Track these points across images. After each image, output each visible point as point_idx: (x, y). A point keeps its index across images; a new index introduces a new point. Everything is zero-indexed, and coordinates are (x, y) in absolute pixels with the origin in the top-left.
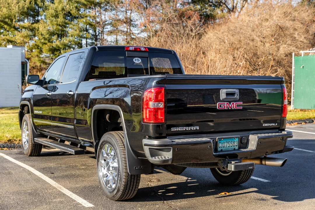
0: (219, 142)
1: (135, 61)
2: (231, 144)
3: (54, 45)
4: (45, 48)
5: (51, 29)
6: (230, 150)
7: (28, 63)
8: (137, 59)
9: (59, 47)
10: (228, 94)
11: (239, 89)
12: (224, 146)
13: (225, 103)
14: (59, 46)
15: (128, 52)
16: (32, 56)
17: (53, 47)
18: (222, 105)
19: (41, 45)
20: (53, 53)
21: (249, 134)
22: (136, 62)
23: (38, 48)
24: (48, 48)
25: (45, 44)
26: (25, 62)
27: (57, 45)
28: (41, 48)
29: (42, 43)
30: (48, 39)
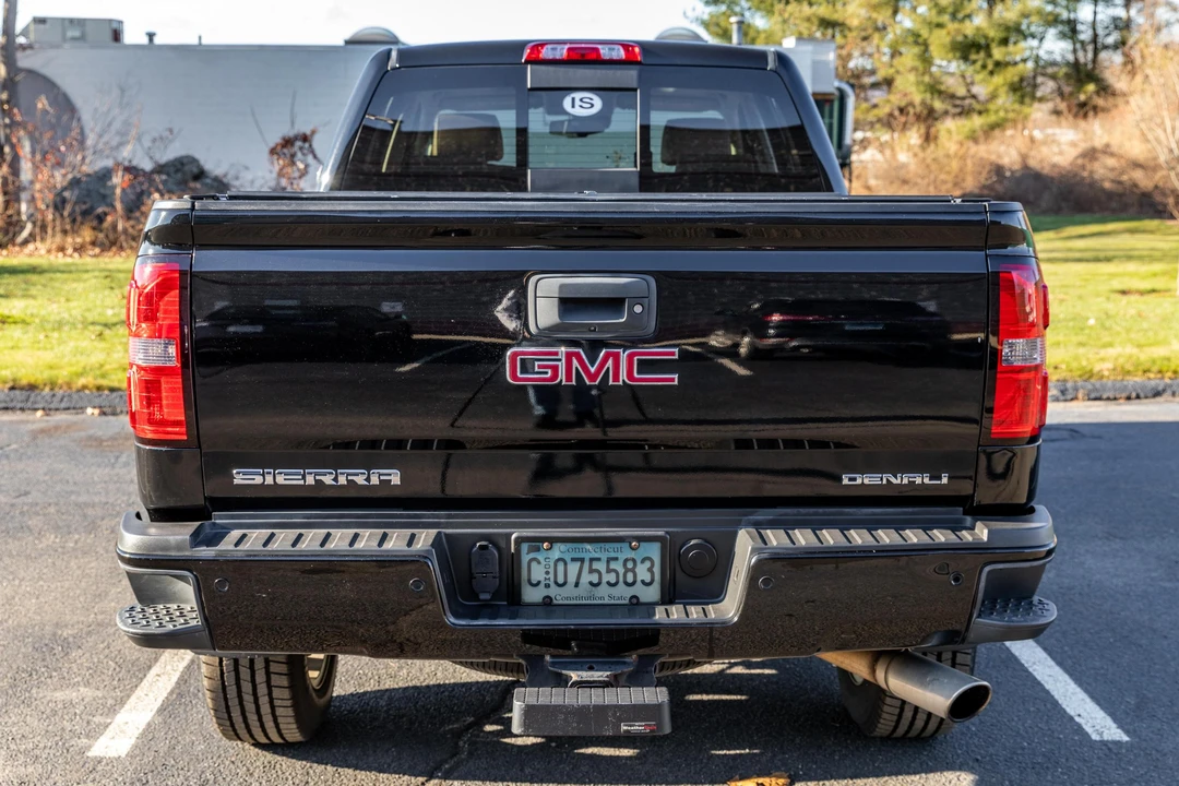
0: (525, 558)
1: (573, 106)
2: (609, 571)
3: (969, 28)
4: (939, 40)
6: (606, 601)
7: (848, 96)
8: (581, 100)
9: (986, 37)
10: (568, 304)
11: (658, 275)
12: (561, 580)
13: (556, 354)
14: (987, 31)
15: (536, 67)
16: (898, 72)
17: (966, 37)
18: (537, 363)
19: (924, 33)
20: (965, 58)
21: (738, 524)
22: (578, 111)
23: (916, 43)
24: (947, 40)
25: (940, 26)
26: (837, 93)
27: (978, 29)
28: (925, 40)
29: (930, 23)
30: (950, 10)
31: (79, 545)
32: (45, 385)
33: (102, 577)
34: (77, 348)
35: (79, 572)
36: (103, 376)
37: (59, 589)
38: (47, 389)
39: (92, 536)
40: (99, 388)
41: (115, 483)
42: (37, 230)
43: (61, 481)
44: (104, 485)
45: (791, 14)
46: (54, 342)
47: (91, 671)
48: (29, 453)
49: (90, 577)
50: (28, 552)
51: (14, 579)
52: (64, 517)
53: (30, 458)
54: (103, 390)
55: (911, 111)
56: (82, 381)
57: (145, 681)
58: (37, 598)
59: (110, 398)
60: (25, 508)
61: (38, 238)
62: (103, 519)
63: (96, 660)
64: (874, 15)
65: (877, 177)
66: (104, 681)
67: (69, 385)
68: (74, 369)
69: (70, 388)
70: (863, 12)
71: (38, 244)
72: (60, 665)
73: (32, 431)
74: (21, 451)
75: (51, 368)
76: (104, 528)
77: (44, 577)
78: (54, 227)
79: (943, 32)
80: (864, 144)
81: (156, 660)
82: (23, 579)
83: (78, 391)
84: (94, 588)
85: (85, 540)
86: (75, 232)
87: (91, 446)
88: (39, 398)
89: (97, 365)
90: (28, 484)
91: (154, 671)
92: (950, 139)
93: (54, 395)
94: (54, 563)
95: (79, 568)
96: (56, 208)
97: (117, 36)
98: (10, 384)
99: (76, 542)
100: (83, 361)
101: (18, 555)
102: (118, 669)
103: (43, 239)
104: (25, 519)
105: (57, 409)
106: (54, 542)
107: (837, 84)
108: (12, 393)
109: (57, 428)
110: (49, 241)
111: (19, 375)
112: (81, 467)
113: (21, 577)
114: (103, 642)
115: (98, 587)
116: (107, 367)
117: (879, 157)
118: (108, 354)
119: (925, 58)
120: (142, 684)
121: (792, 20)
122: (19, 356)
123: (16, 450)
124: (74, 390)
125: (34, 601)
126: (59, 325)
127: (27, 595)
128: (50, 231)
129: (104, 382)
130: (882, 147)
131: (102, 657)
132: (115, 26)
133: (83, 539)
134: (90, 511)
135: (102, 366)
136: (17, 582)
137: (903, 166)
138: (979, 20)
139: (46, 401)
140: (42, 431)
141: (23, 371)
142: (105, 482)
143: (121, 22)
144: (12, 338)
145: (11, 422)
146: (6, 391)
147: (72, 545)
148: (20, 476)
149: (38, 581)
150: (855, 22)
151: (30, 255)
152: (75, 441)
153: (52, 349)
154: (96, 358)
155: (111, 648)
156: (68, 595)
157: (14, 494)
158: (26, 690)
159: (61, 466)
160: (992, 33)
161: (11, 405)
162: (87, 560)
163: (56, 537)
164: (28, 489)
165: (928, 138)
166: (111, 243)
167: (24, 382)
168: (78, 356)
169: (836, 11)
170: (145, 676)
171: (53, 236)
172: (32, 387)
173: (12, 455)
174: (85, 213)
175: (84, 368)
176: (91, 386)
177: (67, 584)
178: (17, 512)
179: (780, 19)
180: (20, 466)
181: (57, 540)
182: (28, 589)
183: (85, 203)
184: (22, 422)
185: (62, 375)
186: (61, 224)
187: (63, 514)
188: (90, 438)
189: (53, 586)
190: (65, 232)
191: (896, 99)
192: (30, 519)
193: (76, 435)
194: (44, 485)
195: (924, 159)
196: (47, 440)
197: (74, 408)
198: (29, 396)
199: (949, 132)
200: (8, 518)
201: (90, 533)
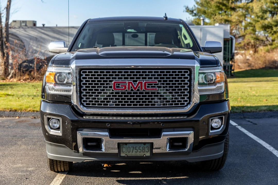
3: (266, 22)
4: (258, 26)
5: (265, 7)
7: (234, 40)
9: (271, 24)
16: (246, 34)
17: (265, 24)
19: (254, 23)
20: (265, 30)
23: (252, 26)
24: (260, 25)
25: (258, 21)
26: (230, 38)
27: (269, 22)
28: (254, 25)
29: (255, 21)
30: (261, 17)
31: (32, 148)
32: (19, 110)
33: (38, 156)
34: (27, 101)
35: (32, 155)
36: (34, 108)
37: (27, 159)
38: (20, 111)
39: (35, 146)
40: (34, 111)
41: (40, 134)
42: (14, 75)
43: (25, 133)
44: (37, 134)
45: (216, 18)
46: (21, 100)
47: (38, 179)
48: (16, 127)
49: (35, 156)
50: (18, 150)
51: (14, 156)
52: (27, 141)
53: (16, 128)
54: (35, 111)
55: (250, 44)
56: (29, 109)
57: (53, 181)
58: (21, 161)
59: (36, 113)
60: (16, 139)
61: (14, 77)
62: (37, 142)
63: (39, 176)
64: (239, 18)
65: (241, 63)
66: (41, 181)
67: (25, 110)
68: (27, 106)
69: (26, 111)
70: (237, 18)
71: (14, 79)
72: (29, 177)
73: (16, 122)
74: (14, 126)
75: (21, 106)
76: (38, 144)
77: (23, 156)
78: (18, 74)
79: (259, 23)
80: (237, 54)
81: (56, 176)
82: (17, 156)
83: (28, 112)
84: (37, 158)
85: (33, 147)
86: (24, 75)
87: (32, 125)
88: (18, 113)
89: (33, 105)
90: (16, 134)
91: (55, 179)
92: (262, 52)
93: (21, 113)
94: (25, 152)
95: (32, 154)
96: (19, 69)
97: (35, 24)
98: (10, 110)
99: (31, 147)
100: (29, 104)
101: (15, 150)
102: (45, 178)
103: (15, 78)
104: (16, 142)
105: (22, 117)
106: (25, 147)
107: (230, 36)
108: (10, 112)
109: (22, 121)
110: (16, 78)
111: (12, 107)
112: (30, 130)
113: (16, 155)
114: (40, 172)
115: (38, 158)
116: (36, 106)
117: (241, 57)
118: (36, 102)
119: (254, 30)
120: (52, 182)
121: (216, 20)
122: (12, 103)
123: (12, 126)
124: (27, 111)
125: (20, 161)
126: (22, 96)
127: (18, 160)
128: (17, 75)
129: (35, 109)
130: (242, 55)
131: (40, 175)
132: (34, 22)
133: (32, 147)
134: (34, 140)
135: (34, 105)
136: (15, 157)
137: (248, 60)
138: (269, 20)
139: (19, 114)
140: (19, 122)
141: (13, 106)
142: (37, 133)
143: (36, 22)
144: (10, 99)
145: (10, 120)
146: (9, 111)
147: (30, 148)
148: (14, 132)
149: (21, 157)
150: (234, 20)
151: (12, 82)
152: (28, 124)
153: (20, 101)
154: (32, 104)
155: (43, 173)
156: (30, 160)
157: (12, 136)
158: (20, 183)
159: (25, 130)
160: (273, 23)
161: (10, 115)
162: (34, 152)
163: (25, 146)
164: (16, 135)
165: (256, 51)
166: (33, 78)
167: (13, 109)
168: (28, 103)
169: (229, 17)
170: (53, 180)
171: (18, 76)
172: (16, 111)
173: (11, 127)
174: (26, 71)
175: (30, 106)
176: (31, 110)
177: (29, 157)
178: (14, 140)
179: (213, 20)
180: (13, 130)
181: (26, 147)
182: (19, 159)
183: (26, 68)
184: (13, 120)
185: (24, 107)
186: (20, 74)
187: (26, 141)
188: (32, 123)
189: (25, 158)
190: (21, 75)
191: (246, 41)
192: (18, 142)
193: (28, 123)
194: (20, 134)
195: (254, 58)
196: (20, 124)
197: (27, 116)
198: (15, 113)
199: (261, 50)
200: (12, 142)
201: (34, 145)
